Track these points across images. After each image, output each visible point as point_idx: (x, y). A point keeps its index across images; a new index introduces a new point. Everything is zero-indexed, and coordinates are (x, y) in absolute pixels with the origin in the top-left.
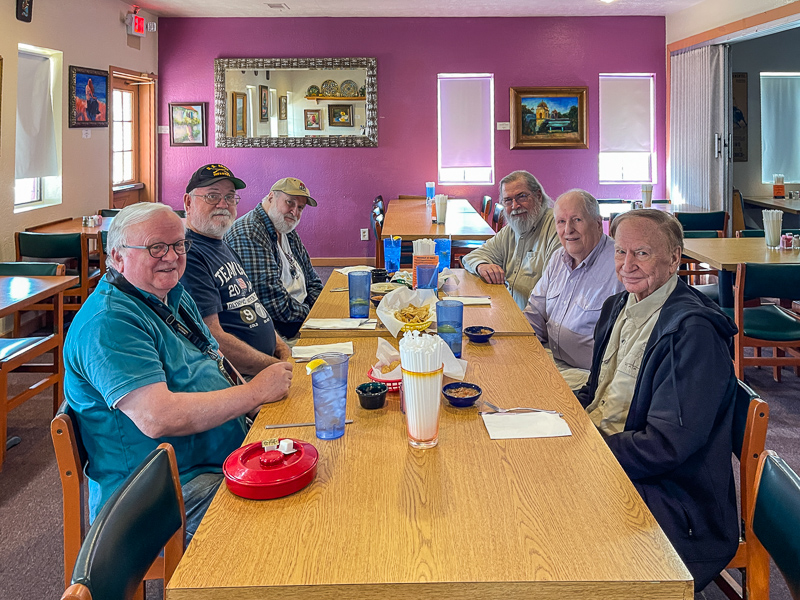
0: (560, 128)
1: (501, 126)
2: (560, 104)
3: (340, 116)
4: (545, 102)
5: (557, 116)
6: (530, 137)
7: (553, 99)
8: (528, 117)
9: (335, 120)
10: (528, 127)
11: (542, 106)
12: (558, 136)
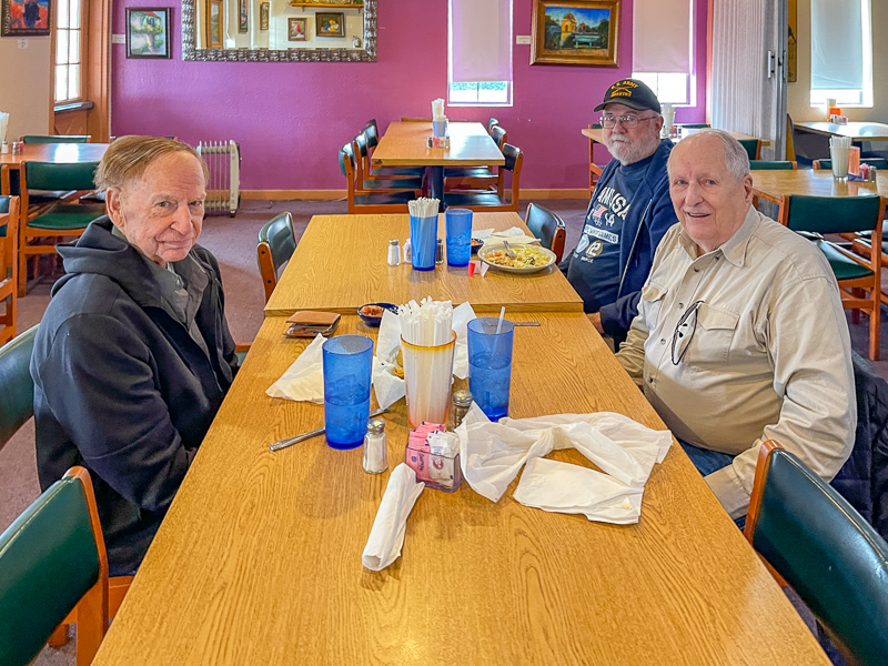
0: (587, 44)
1: (521, 40)
2: (589, 16)
3: (330, 25)
4: (572, 12)
5: (585, 29)
6: (553, 53)
7: (581, 11)
8: (552, 29)
9: (323, 30)
10: (552, 41)
11: (569, 17)
12: (586, 52)
